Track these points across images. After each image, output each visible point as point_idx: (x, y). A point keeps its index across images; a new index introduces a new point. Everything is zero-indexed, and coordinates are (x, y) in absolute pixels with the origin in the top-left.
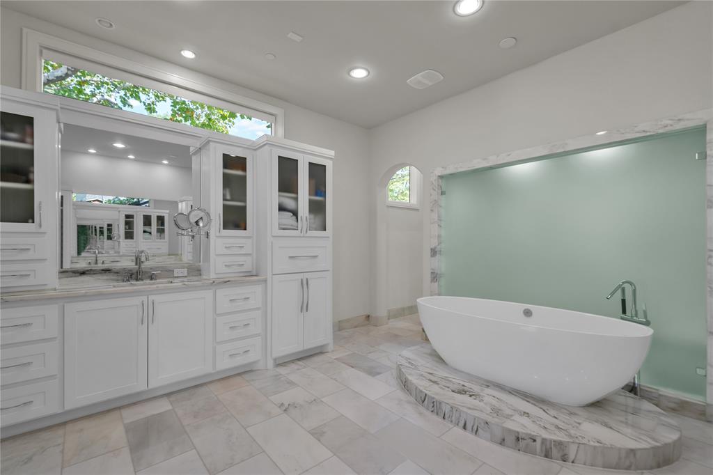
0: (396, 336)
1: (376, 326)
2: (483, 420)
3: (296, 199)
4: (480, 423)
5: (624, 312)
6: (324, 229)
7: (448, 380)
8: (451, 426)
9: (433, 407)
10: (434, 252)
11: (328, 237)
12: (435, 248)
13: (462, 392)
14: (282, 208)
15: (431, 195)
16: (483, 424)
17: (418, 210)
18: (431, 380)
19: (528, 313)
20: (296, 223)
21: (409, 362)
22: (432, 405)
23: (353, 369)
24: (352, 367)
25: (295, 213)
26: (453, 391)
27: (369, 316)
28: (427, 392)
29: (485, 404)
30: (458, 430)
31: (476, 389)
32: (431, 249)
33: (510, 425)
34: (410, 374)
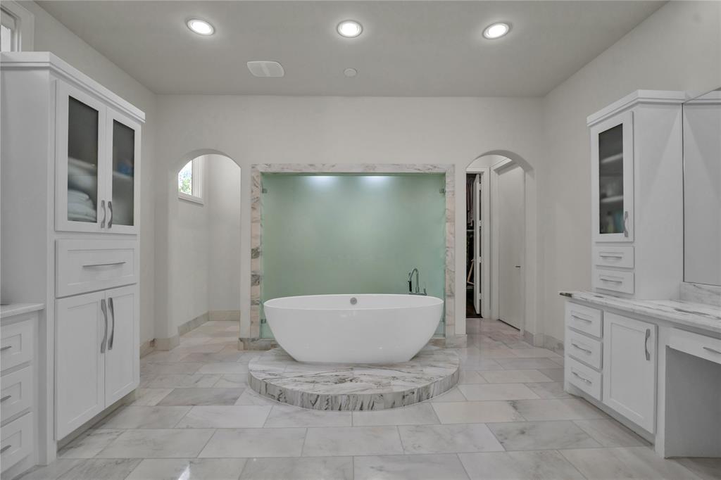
0: (207, 355)
1: (168, 350)
2: (377, 394)
3: (94, 173)
4: (376, 399)
5: (411, 290)
6: (131, 223)
7: (320, 376)
8: (350, 413)
9: (327, 404)
10: (255, 253)
11: (135, 235)
12: (258, 248)
13: (342, 381)
14: (72, 186)
15: (252, 192)
16: (378, 398)
17: (202, 205)
18: (307, 382)
19: (354, 301)
20: (94, 211)
21: (270, 374)
22: (326, 402)
23: (195, 407)
24: (194, 405)
25: (92, 195)
26: (336, 383)
27: (153, 341)
28: (318, 393)
29: (366, 382)
30: (357, 413)
31: (348, 374)
32: (252, 250)
33: (396, 389)
34: (285, 384)
